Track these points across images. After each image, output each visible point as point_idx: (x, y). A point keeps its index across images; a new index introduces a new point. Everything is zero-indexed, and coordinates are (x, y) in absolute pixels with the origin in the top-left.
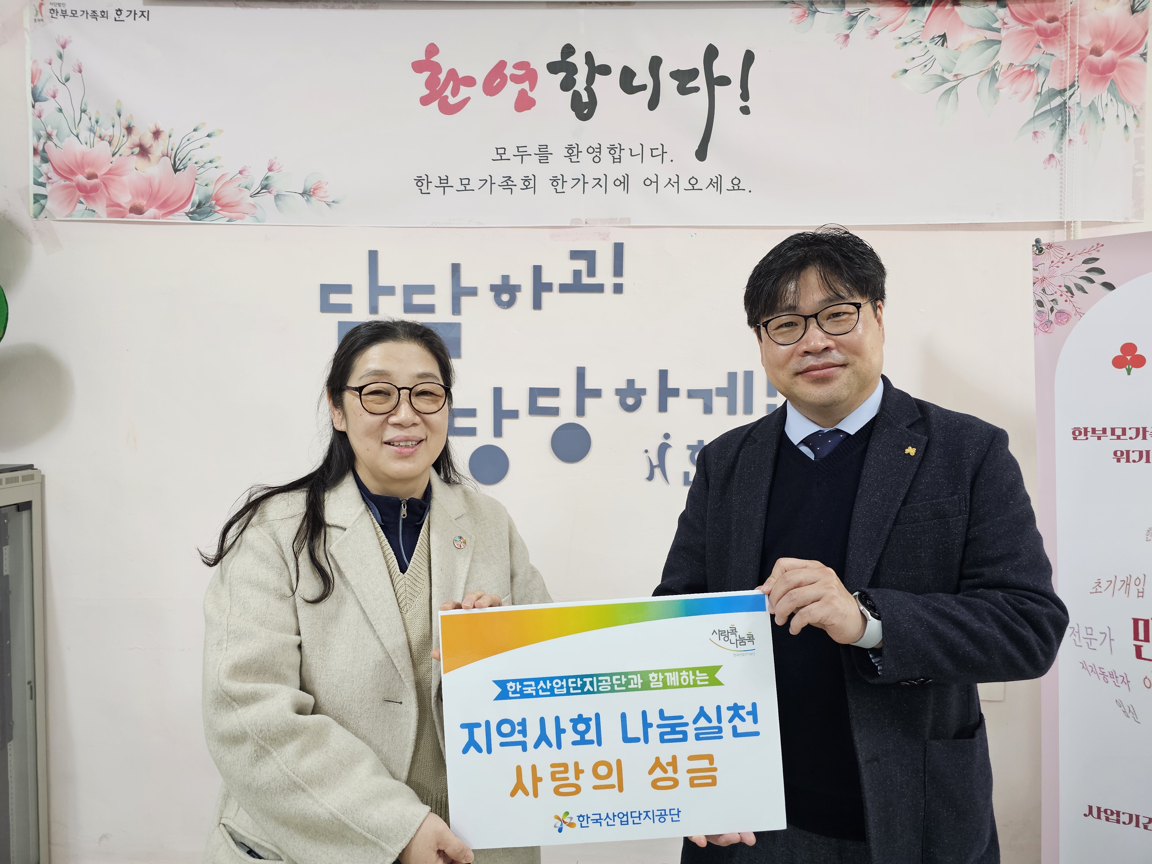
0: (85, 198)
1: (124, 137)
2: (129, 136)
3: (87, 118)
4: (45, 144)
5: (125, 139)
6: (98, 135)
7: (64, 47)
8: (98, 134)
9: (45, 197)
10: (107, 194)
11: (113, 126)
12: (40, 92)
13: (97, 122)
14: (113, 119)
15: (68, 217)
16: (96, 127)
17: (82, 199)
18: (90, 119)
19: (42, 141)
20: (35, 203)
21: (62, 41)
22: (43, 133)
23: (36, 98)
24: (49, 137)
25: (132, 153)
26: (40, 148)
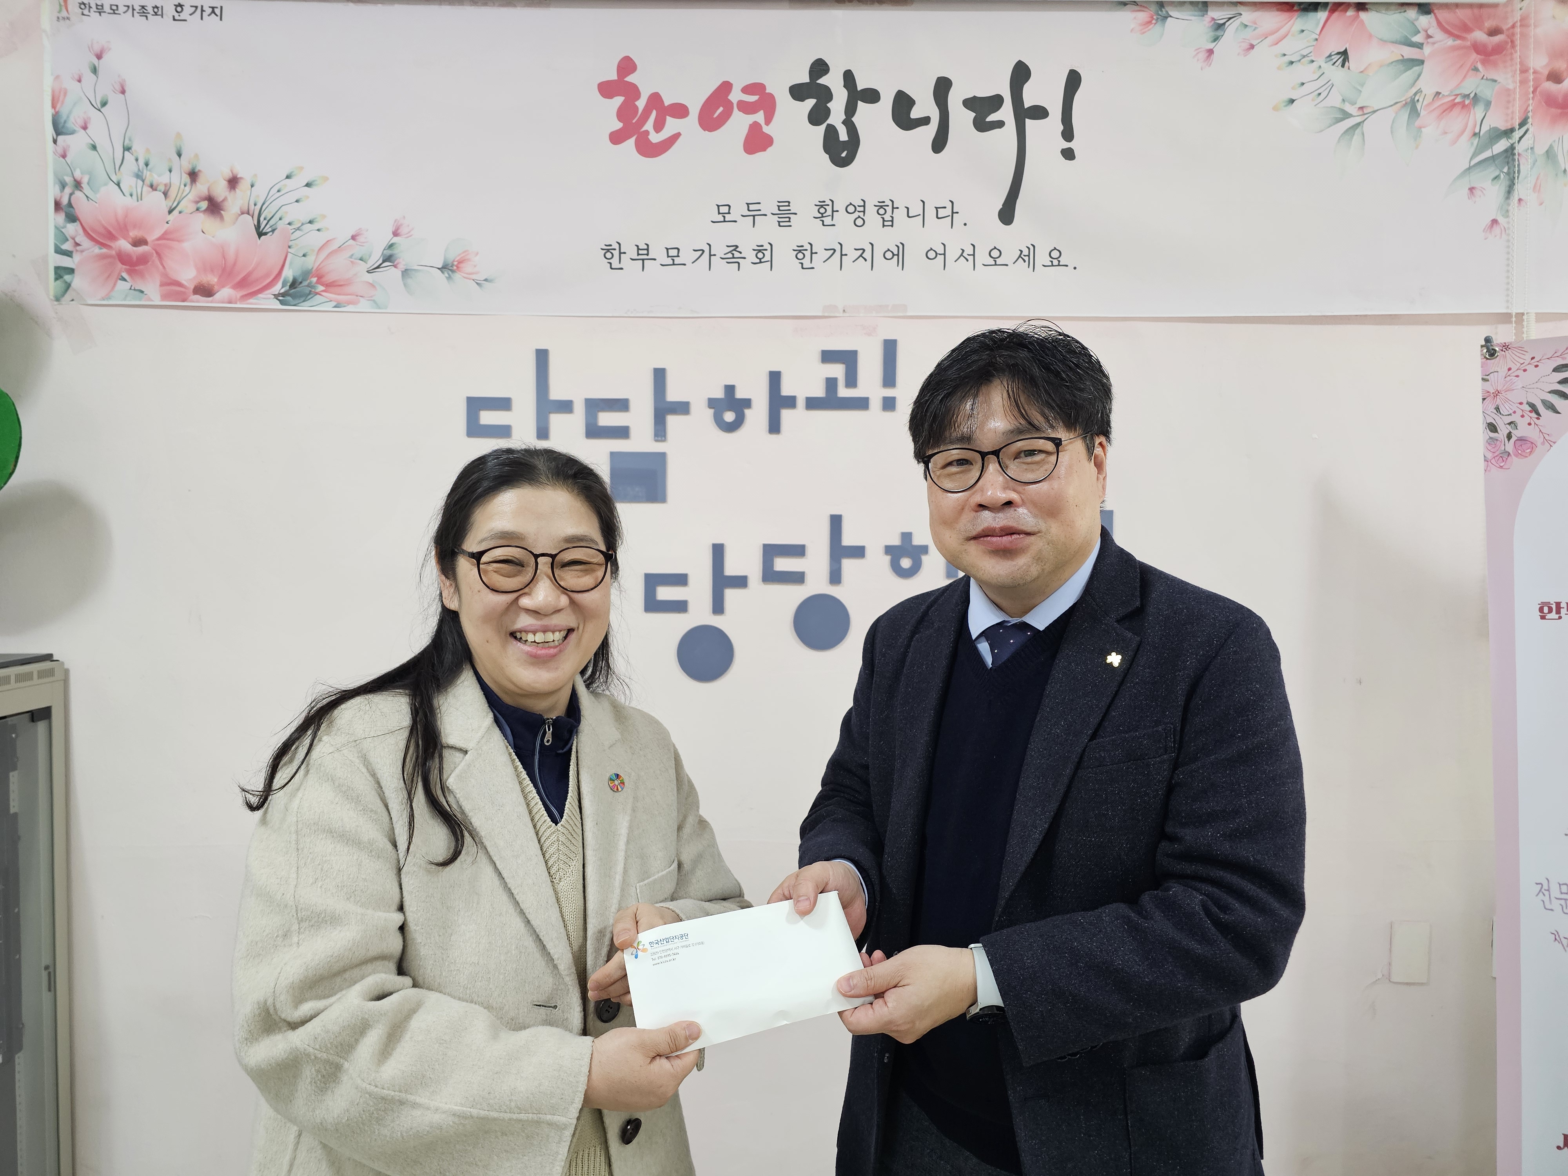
0: (130, 272)
1: (185, 186)
2: (194, 185)
3: (133, 159)
4: (71, 195)
5: (187, 188)
6: (149, 183)
7: (99, 57)
8: (147, 182)
9: (71, 271)
10: (161, 267)
11: (170, 171)
12: (65, 122)
13: (147, 165)
14: (170, 160)
15: (104, 300)
16: (145, 171)
17: (125, 275)
18: (137, 160)
19: (68, 190)
20: (56, 279)
21: (97, 48)
22: (68, 179)
23: (59, 129)
24: (78, 185)
25: (198, 209)
26: (65, 201)
